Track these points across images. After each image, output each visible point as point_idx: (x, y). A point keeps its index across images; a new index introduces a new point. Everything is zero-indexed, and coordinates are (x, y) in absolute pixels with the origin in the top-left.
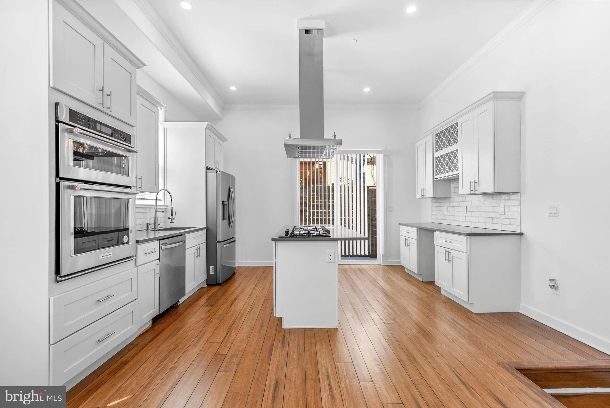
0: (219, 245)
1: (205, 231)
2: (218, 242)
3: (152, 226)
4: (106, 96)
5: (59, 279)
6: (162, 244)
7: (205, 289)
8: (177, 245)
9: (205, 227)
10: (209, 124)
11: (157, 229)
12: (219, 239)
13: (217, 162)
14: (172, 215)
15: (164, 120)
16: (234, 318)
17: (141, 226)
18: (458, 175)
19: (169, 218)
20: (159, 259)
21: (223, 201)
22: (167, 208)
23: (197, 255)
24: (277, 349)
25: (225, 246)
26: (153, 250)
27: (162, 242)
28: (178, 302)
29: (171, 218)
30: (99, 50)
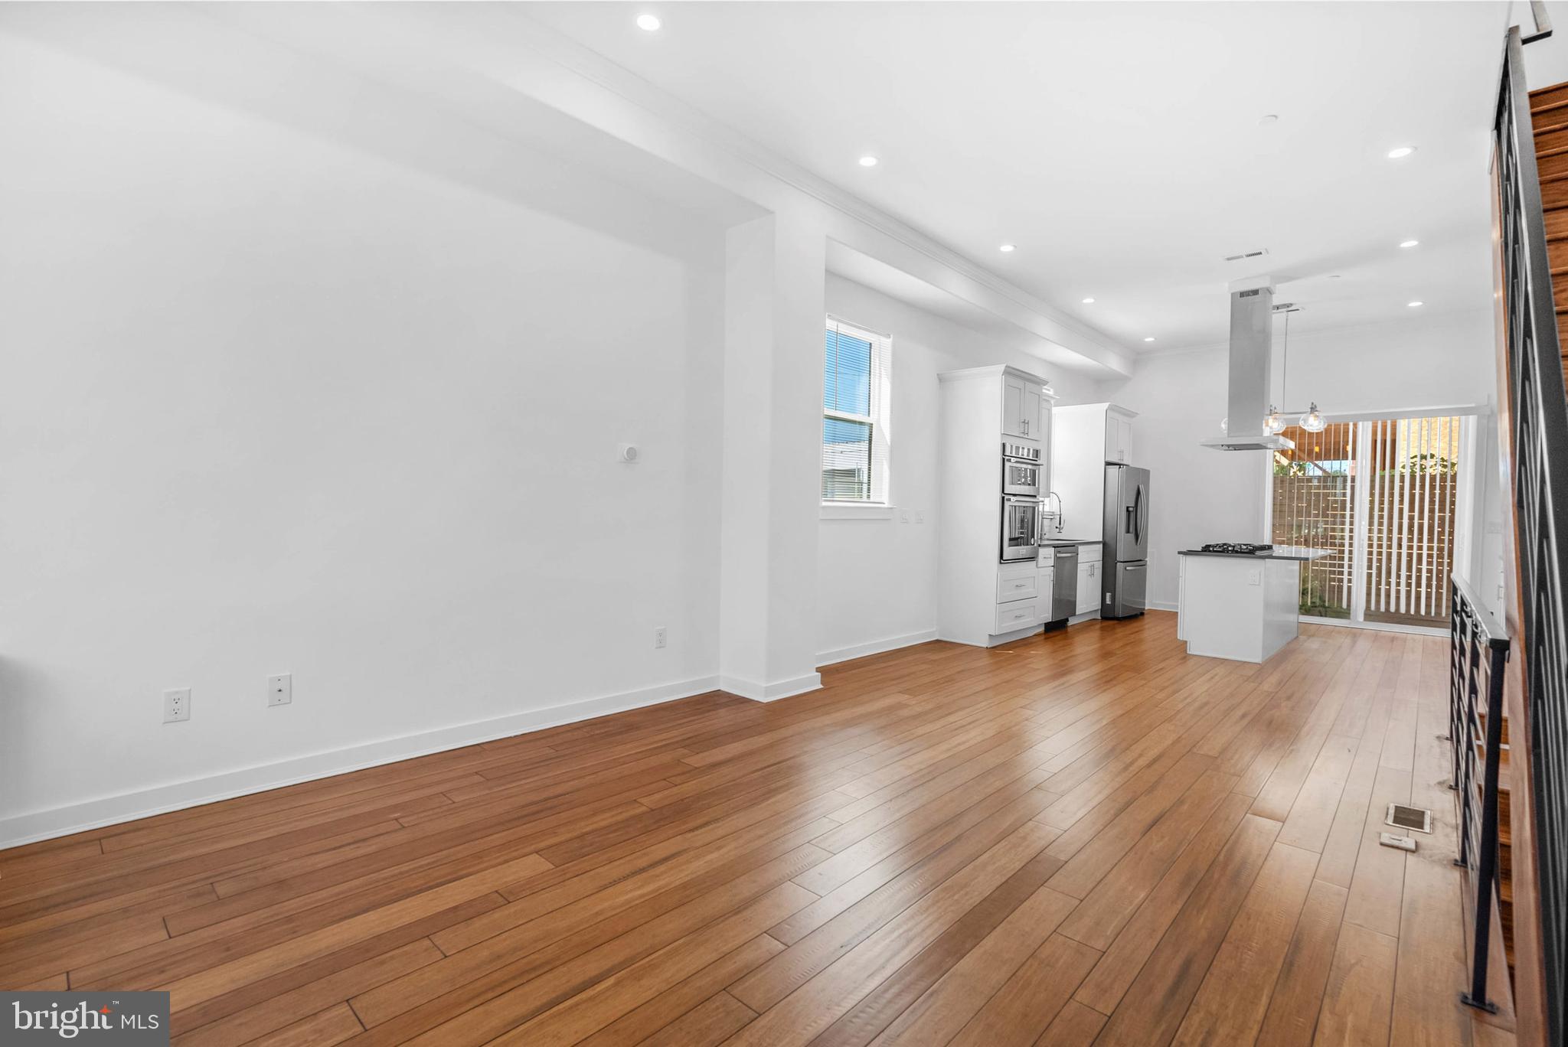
0: (1121, 567)
1: (1101, 545)
2: (1120, 562)
4: (1026, 425)
5: (1002, 561)
6: (1057, 552)
7: (1101, 620)
8: (1069, 555)
9: (1101, 540)
10: (1111, 404)
12: (1120, 557)
13: (1122, 452)
14: (1060, 524)
19: (1057, 528)
20: (1055, 568)
21: (1128, 508)
22: (1053, 514)
23: (1089, 573)
25: (1128, 568)
26: (1050, 556)
27: (1057, 550)
28: (1067, 620)
29: (1059, 528)
30: (1023, 390)
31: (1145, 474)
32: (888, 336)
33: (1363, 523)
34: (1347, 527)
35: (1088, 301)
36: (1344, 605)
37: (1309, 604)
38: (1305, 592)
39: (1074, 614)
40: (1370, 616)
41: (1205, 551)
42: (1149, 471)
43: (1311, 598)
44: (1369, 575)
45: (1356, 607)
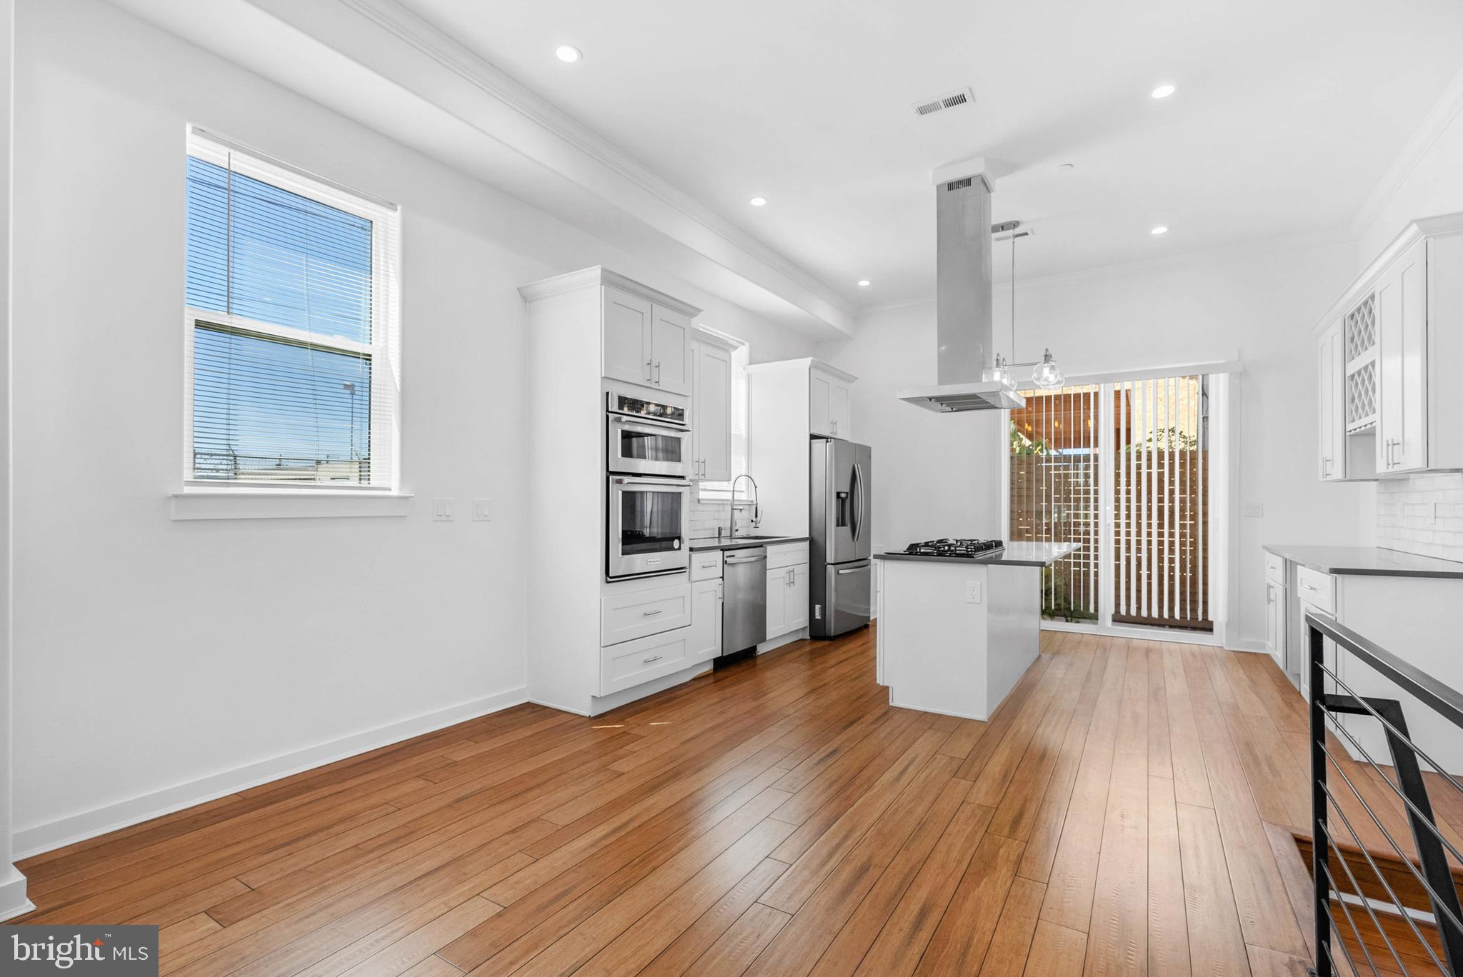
0: (831, 569)
1: (808, 543)
2: (829, 564)
3: (725, 533)
4: (655, 368)
5: (609, 579)
6: (727, 557)
7: (807, 642)
9: (808, 536)
10: (816, 359)
11: (734, 537)
12: (830, 557)
13: (837, 425)
14: (756, 516)
15: (748, 362)
16: (825, 681)
17: (712, 532)
18: (1373, 425)
19: (752, 521)
20: (723, 578)
21: (838, 494)
22: (749, 504)
23: (788, 582)
24: (862, 723)
25: (841, 572)
26: (714, 564)
27: (727, 553)
28: (754, 648)
29: (755, 521)
30: (647, 316)
31: (865, 452)
32: (392, 206)
33: (1108, 508)
34: (1092, 512)
35: (758, 202)
36: (1092, 610)
37: (1053, 608)
38: (1049, 592)
39: (763, 639)
40: (1117, 619)
41: (911, 554)
42: (870, 448)
43: (1055, 600)
44: (1118, 568)
45: (1105, 610)
